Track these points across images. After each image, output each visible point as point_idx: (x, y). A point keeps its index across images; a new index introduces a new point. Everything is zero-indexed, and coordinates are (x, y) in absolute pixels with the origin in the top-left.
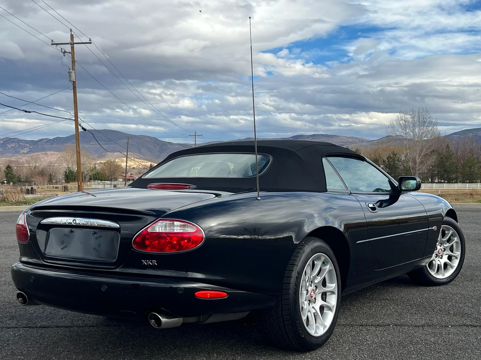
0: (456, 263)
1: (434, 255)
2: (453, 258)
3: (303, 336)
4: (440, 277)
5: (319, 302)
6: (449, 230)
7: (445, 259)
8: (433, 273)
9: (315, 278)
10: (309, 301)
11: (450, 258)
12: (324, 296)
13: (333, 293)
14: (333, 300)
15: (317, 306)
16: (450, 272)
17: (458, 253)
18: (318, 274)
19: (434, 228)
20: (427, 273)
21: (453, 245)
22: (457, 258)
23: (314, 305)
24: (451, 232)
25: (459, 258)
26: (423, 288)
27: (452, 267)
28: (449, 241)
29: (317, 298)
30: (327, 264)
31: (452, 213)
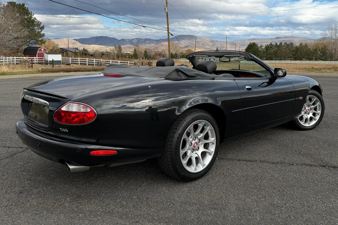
0: (317, 118)
1: (303, 113)
2: (316, 114)
3: (183, 174)
4: (307, 125)
5: (202, 149)
6: (314, 98)
7: (311, 115)
8: (302, 123)
9: (198, 135)
10: (193, 149)
11: (314, 114)
12: (206, 146)
13: (213, 143)
14: (212, 149)
15: (199, 153)
16: (313, 122)
17: (319, 112)
18: (201, 132)
19: (301, 98)
20: (298, 123)
21: (316, 107)
22: (318, 114)
23: (197, 152)
24: (315, 99)
25: (320, 114)
26: (295, 132)
27: (315, 120)
28: (313, 104)
29: (200, 147)
30: (208, 126)
31: (316, 88)
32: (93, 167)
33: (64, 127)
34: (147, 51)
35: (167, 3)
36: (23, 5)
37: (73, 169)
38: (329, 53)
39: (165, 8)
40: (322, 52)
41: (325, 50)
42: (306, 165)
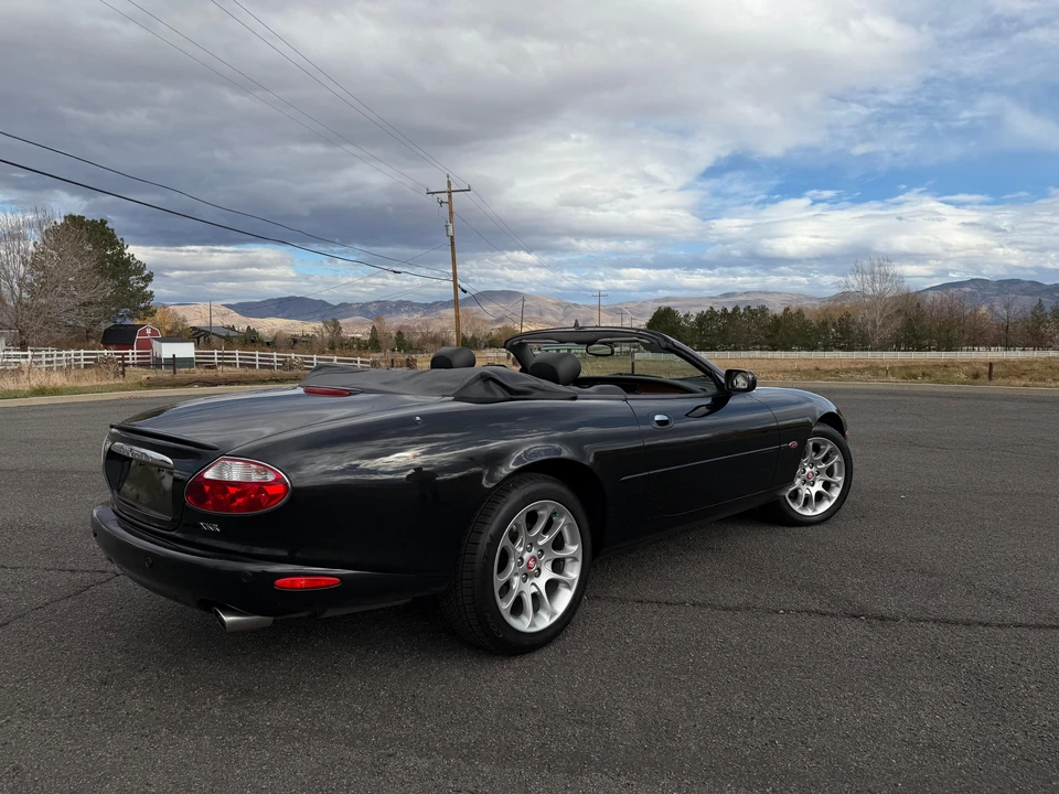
0: (836, 493)
1: (798, 482)
2: (833, 485)
3: (501, 636)
4: (809, 512)
5: (547, 574)
6: (825, 444)
7: (818, 487)
8: (796, 508)
9: (538, 537)
10: (526, 574)
11: (827, 485)
12: (558, 566)
13: (575, 559)
14: (573, 573)
15: (541, 582)
16: (825, 506)
17: (840, 479)
18: (546, 530)
19: (793, 444)
20: (786, 507)
21: (832, 466)
22: (838, 486)
23: (535, 580)
24: (829, 447)
25: (841, 486)
26: (779, 530)
27: (829, 499)
28: (825, 460)
29: (542, 569)
30: (561, 516)
31: (832, 419)
32: (279, 618)
33: (210, 519)
34: (404, 331)
35: (451, 213)
36: (103, 222)
37: (233, 624)
38: (857, 332)
39: (447, 226)
40: (841, 329)
41: (847, 323)
42: (810, 612)
